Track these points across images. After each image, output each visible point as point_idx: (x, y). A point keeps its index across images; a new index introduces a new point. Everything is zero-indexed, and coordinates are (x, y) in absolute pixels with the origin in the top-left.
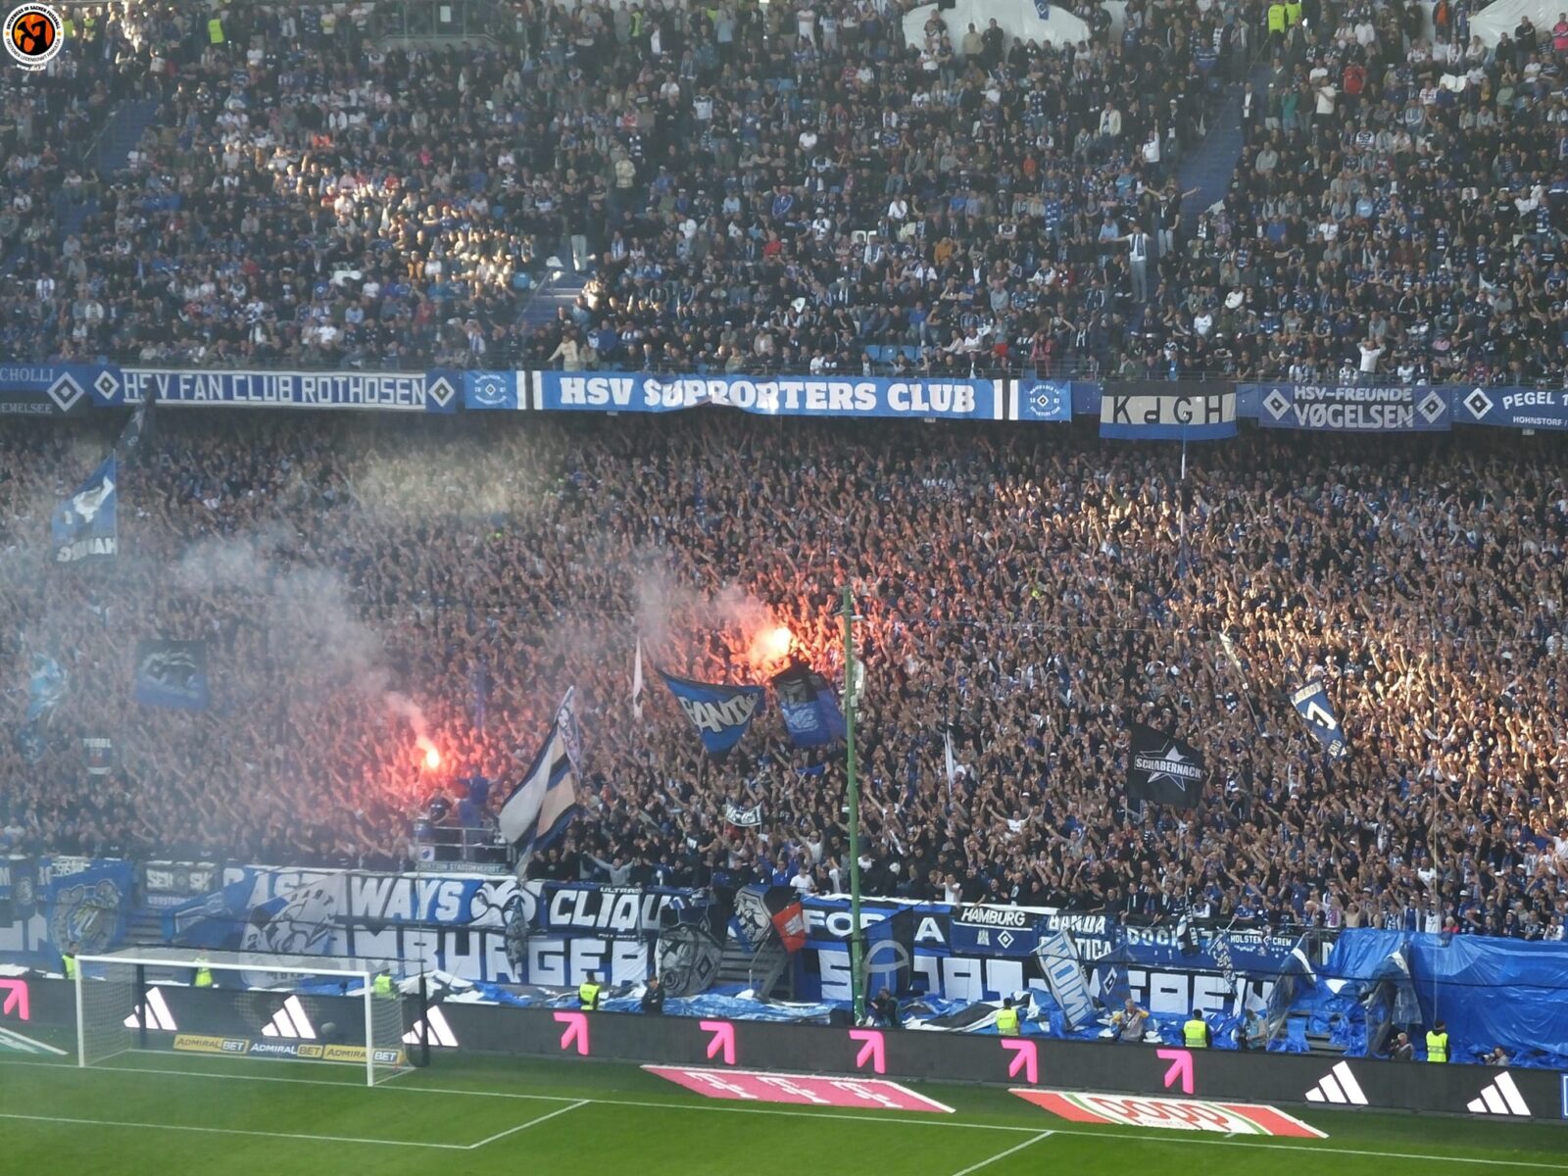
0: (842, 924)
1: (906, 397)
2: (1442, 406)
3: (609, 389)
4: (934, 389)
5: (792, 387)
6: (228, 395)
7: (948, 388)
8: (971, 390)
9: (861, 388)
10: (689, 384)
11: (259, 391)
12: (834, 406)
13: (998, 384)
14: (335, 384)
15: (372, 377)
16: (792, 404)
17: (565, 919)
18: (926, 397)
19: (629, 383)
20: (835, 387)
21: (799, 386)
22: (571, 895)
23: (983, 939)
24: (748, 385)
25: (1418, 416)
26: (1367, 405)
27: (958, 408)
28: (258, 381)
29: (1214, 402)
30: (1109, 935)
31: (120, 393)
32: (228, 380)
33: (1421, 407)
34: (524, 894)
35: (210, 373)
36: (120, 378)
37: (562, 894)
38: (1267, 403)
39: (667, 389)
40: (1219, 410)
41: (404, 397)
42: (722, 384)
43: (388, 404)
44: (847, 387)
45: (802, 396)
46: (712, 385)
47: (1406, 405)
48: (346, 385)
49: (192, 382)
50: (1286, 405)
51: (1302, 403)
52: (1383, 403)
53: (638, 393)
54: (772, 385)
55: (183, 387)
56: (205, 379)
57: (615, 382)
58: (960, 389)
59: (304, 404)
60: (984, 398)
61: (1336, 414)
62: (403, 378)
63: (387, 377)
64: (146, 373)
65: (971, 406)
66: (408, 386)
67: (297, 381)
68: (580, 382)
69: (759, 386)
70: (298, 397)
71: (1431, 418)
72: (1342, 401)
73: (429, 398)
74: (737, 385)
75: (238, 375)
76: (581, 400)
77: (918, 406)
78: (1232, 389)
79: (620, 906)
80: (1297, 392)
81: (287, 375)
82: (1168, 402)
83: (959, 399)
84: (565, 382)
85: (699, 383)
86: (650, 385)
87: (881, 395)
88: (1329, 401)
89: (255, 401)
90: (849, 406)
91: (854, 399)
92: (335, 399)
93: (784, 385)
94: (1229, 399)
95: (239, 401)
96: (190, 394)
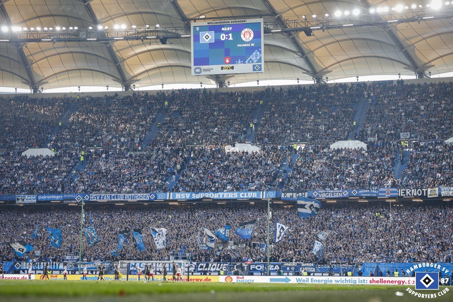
0: (259, 268)
1: (243, 195)
2: (347, 193)
3: (185, 195)
4: (249, 193)
5: (221, 194)
6: (111, 198)
7: (251, 193)
8: (256, 193)
9: (235, 194)
10: (201, 194)
11: (117, 198)
12: (229, 197)
13: (261, 192)
14: (132, 196)
15: (139, 194)
16: (221, 197)
17: (201, 269)
18: (247, 195)
19: (189, 194)
20: (229, 194)
21: (223, 194)
22: (202, 264)
23: (288, 269)
24: (213, 194)
25: (343, 194)
26: (333, 193)
27: (254, 196)
28: (117, 196)
29: (303, 194)
30: (314, 267)
31: (89, 199)
32: (111, 196)
33: (343, 193)
34: (192, 265)
35: (107, 195)
36: (90, 196)
37: (200, 264)
38: (314, 194)
39: (197, 195)
40: (304, 195)
41: (146, 198)
42: (208, 194)
43: (141, 199)
44: (232, 194)
45: (223, 195)
46: (206, 194)
47: (341, 193)
48: (134, 196)
49: (104, 196)
50: (317, 194)
51: (320, 193)
52: (336, 193)
53: (191, 196)
54: (217, 194)
55: (102, 197)
56: (106, 196)
57: (186, 194)
58: (254, 193)
59: (125, 200)
60: (258, 195)
61: (327, 195)
62: (145, 194)
63: (142, 194)
64: (95, 195)
65: (256, 196)
66: (146, 196)
67: (124, 196)
68: (180, 194)
69: (215, 194)
70: (124, 198)
71: (345, 195)
72: (328, 193)
73: (150, 198)
74: (210, 194)
75: (113, 195)
76: (179, 197)
77: (245, 196)
78: (307, 191)
79: (213, 266)
80: (319, 192)
81: (123, 195)
82: (294, 194)
83: (254, 195)
84: (177, 194)
85: (203, 194)
86: (193, 194)
87: (239, 195)
88: (326, 193)
89: (116, 199)
90: (232, 197)
91: (233, 196)
92: (132, 199)
93: (220, 194)
94: (306, 194)
95: (113, 199)
96: (103, 199)
